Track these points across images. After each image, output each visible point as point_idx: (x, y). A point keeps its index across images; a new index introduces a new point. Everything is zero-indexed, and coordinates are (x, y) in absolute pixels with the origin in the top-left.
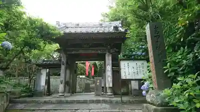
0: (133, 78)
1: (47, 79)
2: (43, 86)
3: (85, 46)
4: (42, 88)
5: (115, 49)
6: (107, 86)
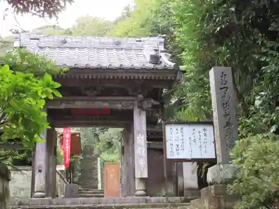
0: (189, 157)
3: (88, 93)
5: (152, 101)
6: (138, 175)
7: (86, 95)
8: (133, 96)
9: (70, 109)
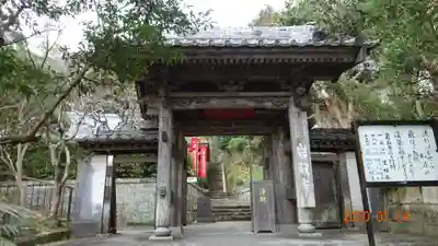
1: (110, 184)
2: (98, 207)
4: (94, 212)
6: (301, 204)
7: (223, 91)
8: (287, 90)
9: (202, 111)
